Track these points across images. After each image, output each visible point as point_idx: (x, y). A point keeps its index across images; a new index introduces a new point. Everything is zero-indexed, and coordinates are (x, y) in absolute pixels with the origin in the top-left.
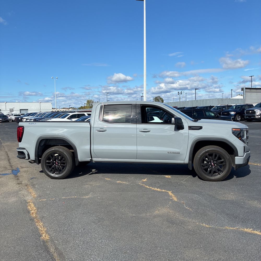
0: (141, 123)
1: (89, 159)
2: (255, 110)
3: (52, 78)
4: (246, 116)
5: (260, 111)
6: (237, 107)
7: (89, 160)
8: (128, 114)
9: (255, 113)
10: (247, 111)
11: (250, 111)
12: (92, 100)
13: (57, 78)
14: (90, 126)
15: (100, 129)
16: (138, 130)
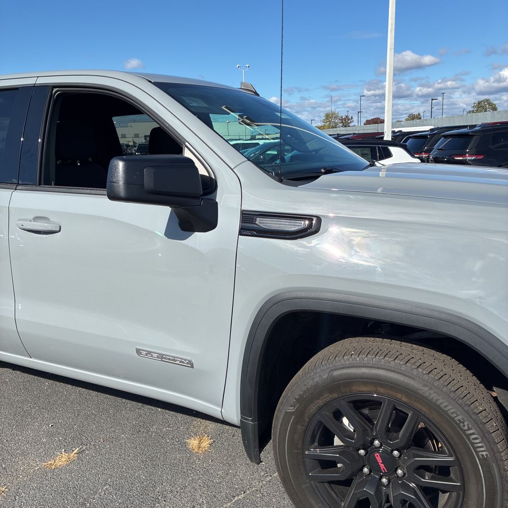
3: (238, 66)
12: (336, 112)
13: (247, 66)
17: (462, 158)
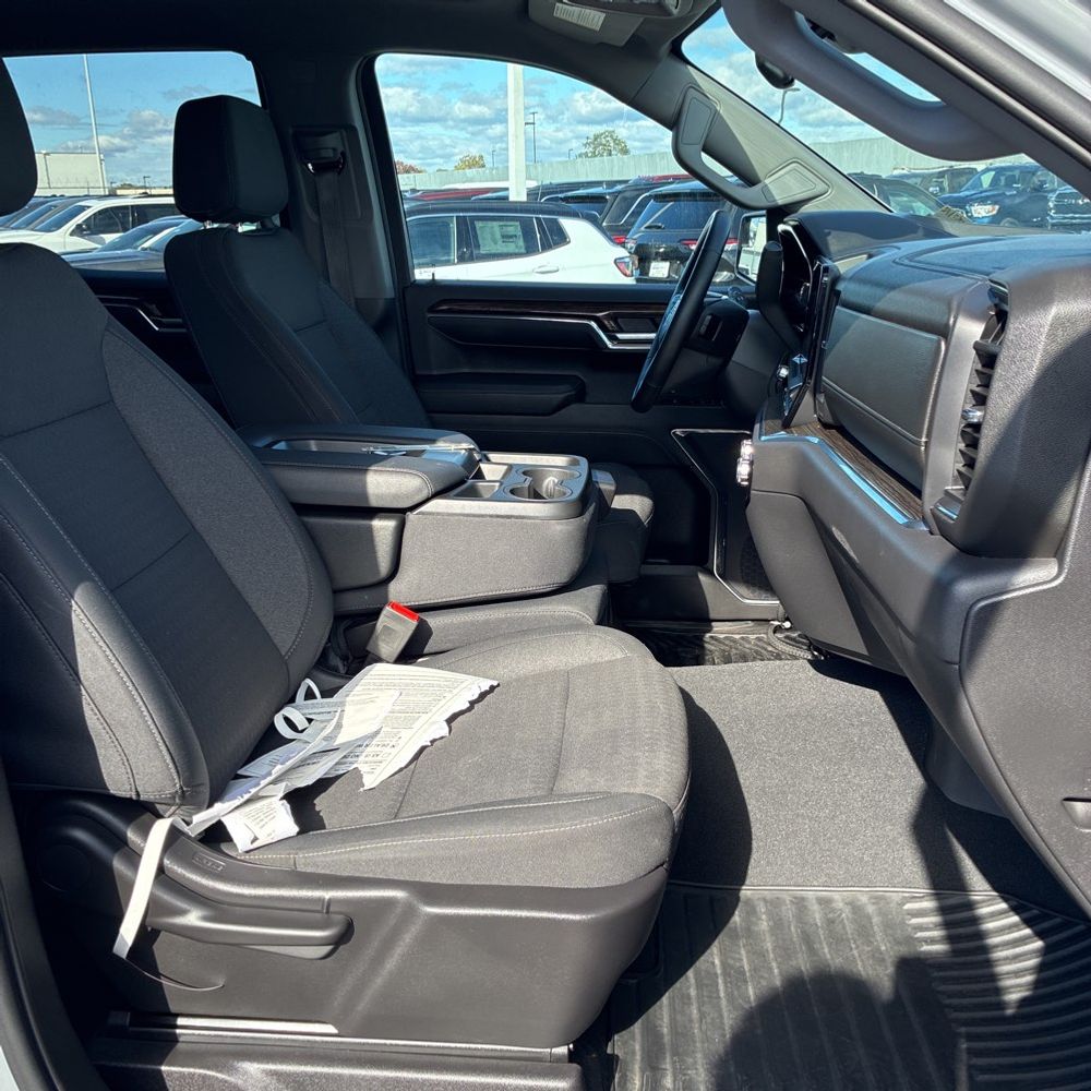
6: (1003, 178)
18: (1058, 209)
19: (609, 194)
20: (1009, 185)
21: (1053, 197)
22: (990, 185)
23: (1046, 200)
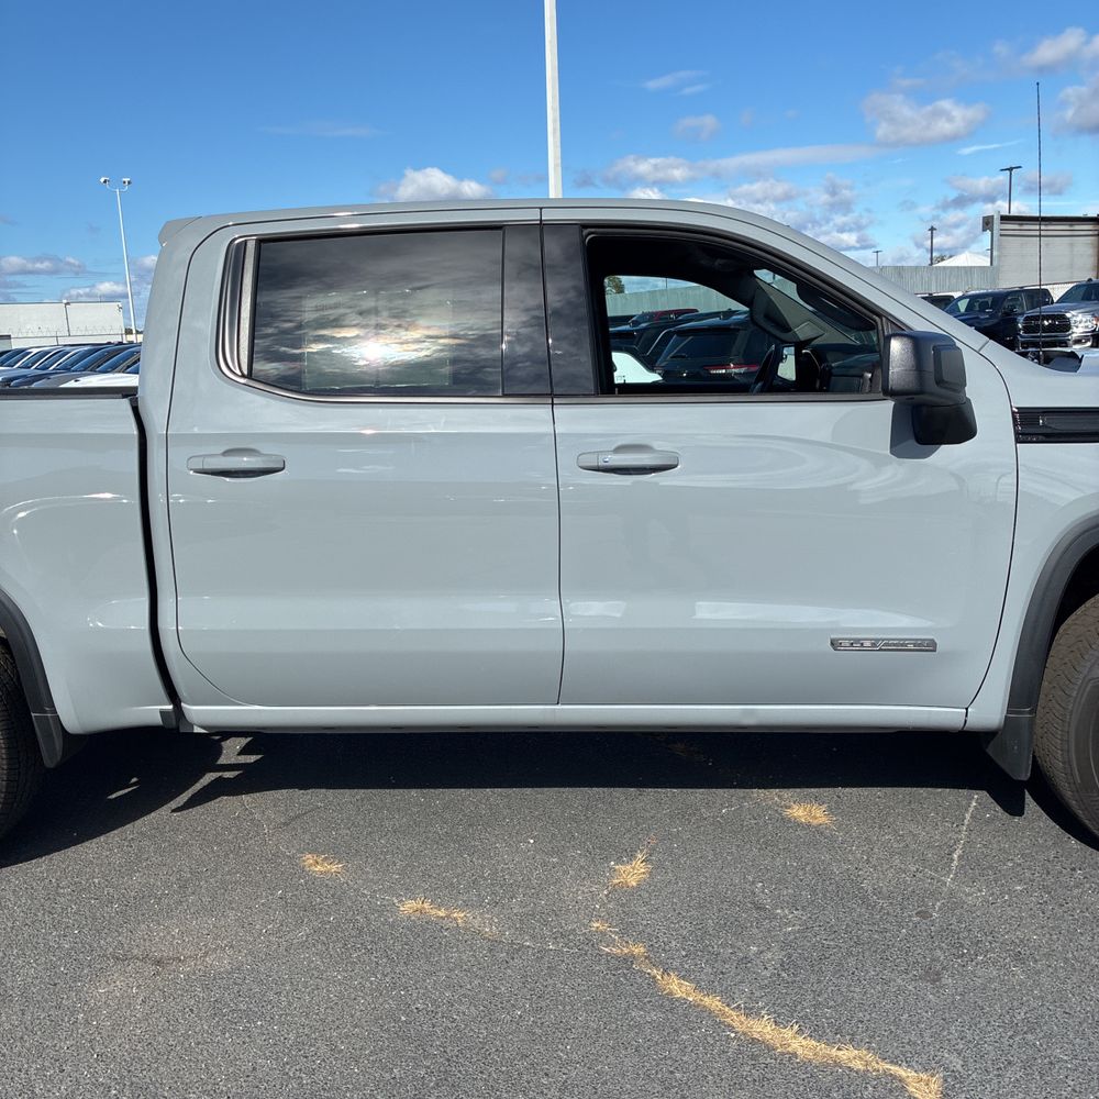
0: (596, 395)
1: (151, 712)
2: (1068, 315)
3: (102, 180)
4: (1023, 343)
5: (1089, 317)
6: (977, 304)
7: (158, 720)
8: (477, 322)
9: (1066, 326)
10: (1027, 319)
11: (1043, 320)
13: (127, 180)
14: (136, 432)
15: (227, 453)
16: (567, 460)
17: (724, 371)
18: (1026, 329)
19: (636, 331)
20: (982, 310)
21: (1021, 319)
22: (966, 310)
23: (1015, 321)
